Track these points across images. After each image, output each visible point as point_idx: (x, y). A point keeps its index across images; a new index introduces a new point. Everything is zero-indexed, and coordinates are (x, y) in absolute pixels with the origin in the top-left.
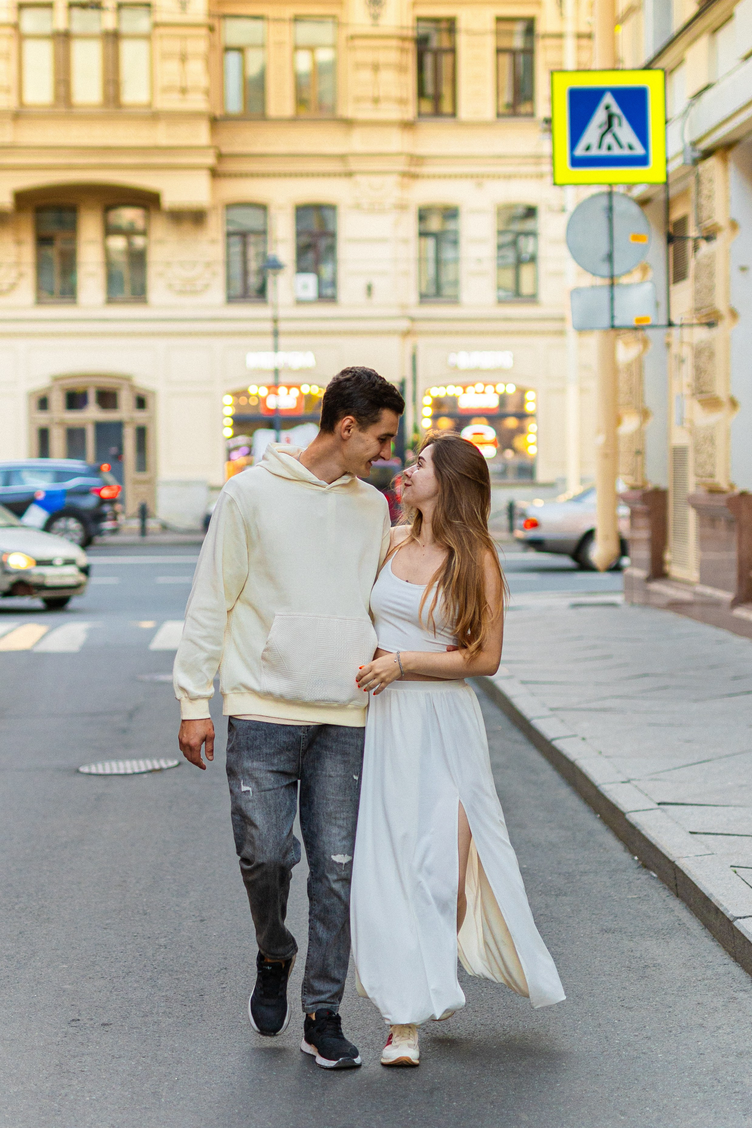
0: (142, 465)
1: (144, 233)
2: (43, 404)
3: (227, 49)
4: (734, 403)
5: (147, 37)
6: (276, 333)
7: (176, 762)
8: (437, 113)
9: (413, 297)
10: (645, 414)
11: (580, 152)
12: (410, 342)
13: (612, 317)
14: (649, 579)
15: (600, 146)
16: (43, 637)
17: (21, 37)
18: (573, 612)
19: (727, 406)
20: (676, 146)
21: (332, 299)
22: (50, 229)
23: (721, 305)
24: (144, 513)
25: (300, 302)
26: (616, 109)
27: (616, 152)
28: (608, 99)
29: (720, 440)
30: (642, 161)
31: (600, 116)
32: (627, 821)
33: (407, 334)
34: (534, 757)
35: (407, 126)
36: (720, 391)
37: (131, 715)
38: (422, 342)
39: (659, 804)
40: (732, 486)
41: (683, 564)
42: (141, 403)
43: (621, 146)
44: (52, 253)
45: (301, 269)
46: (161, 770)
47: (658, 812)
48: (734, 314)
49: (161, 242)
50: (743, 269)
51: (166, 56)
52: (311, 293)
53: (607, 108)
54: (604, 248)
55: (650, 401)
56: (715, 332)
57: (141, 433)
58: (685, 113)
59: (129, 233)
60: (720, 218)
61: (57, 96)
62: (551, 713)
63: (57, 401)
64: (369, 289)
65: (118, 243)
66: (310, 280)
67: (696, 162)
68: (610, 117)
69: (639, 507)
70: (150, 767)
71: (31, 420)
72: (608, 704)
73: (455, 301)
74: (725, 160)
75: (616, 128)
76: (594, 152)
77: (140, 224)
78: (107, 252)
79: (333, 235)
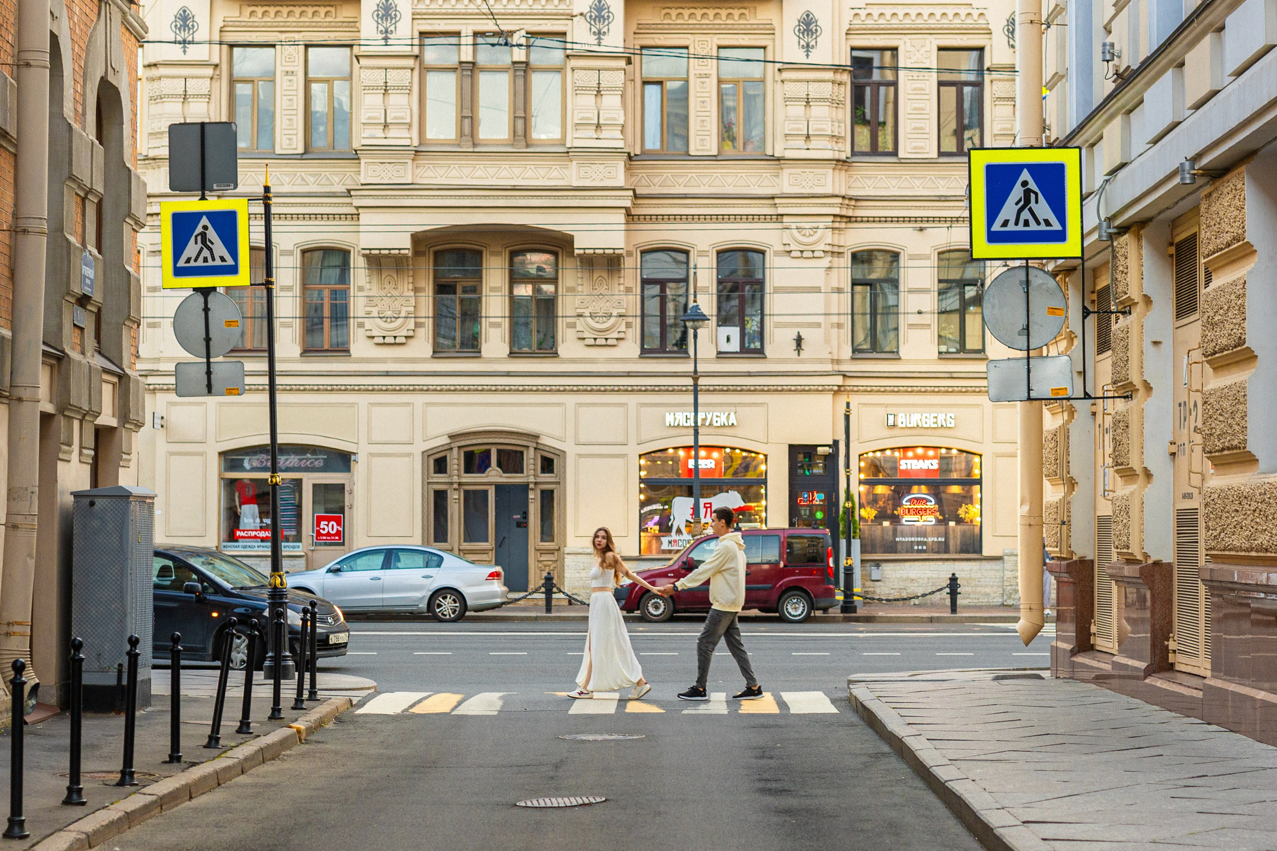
0: (547, 533)
1: (554, 281)
2: (441, 465)
3: (645, 83)
4: (1148, 475)
5: (559, 70)
6: (696, 391)
7: (604, 799)
8: (874, 150)
9: (847, 352)
10: (1072, 484)
11: (997, 227)
12: (843, 399)
13: (1029, 390)
14: (1073, 653)
15: (1017, 223)
16: (459, 704)
17: (425, 69)
18: (995, 683)
19: (1142, 477)
20: (1091, 221)
21: (760, 353)
22: (453, 275)
23: (1136, 379)
24: (549, 586)
25: (721, 355)
26: (1032, 185)
27: (1033, 226)
28: (1025, 175)
29: (1134, 512)
30: (1060, 236)
31: (1017, 192)
32: (995, 835)
33: (839, 391)
34: (931, 798)
35: (841, 164)
36: (1135, 464)
37: (557, 767)
38: (855, 400)
39: (1024, 822)
40: (1146, 556)
41: (1107, 636)
42: (547, 465)
43: (1038, 223)
44: (455, 301)
45: (724, 320)
46: (590, 804)
47: (1022, 827)
48: (1148, 388)
49: (571, 290)
50: (1156, 343)
51: (579, 90)
52: (735, 346)
53: (1025, 183)
54: (1022, 322)
55: (1075, 471)
56: (1131, 404)
57: (548, 497)
58: (1102, 188)
59: (537, 280)
60: (1134, 293)
61: (461, 134)
62: (949, 762)
63: (455, 461)
64: (799, 340)
65: (524, 290)
66: (734, 332)
67: (1111, 237)
68: (1027, 193)
69: (1065, 577)
70: (580, 802)
71: (427, 483)
72: (1004, 756)
73: (894, 355)
74: (1139, 238)
75: (1032, 204)
76: (1011, 227)
77: (549, 270)
78: (513, 299)
79: (761, 283)
